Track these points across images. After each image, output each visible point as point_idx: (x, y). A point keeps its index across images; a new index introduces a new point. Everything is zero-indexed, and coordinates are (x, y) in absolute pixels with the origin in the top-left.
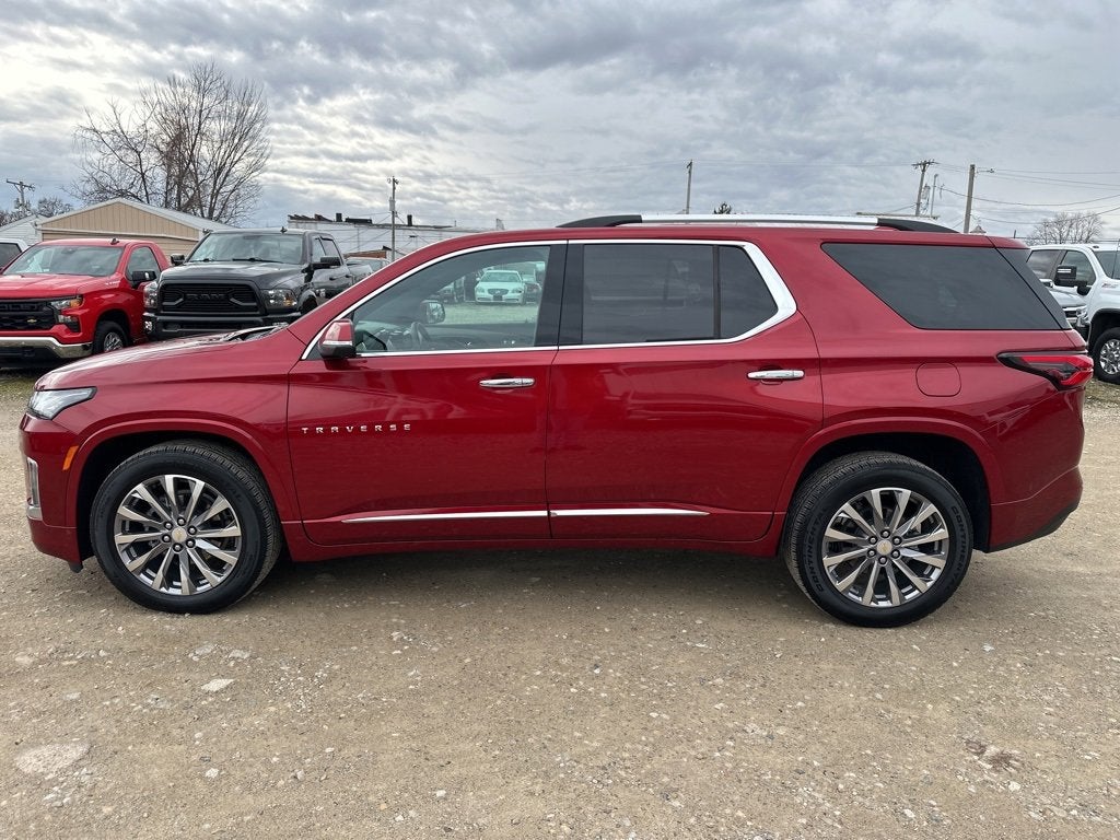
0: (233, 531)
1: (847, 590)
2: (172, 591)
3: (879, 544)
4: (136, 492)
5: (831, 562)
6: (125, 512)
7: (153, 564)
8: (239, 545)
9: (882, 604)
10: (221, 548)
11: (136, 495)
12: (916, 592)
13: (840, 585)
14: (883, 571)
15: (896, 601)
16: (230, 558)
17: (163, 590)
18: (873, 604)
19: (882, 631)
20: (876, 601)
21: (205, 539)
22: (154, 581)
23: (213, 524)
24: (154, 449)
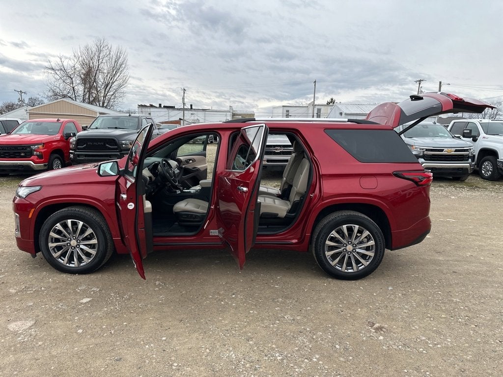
0: (94, 241)
1: (336, 265)
2: (71, 265)
3: (347, 247)
4: (57, 226)
5: (328, 254)
6: (52, 234)
7: (63, 255)
8: (97, 246)
9: (350, 271)
10: (90, 248)
11: (57, 228)
12: (363, 266)
13: (333, 263)
14: (349, 258)
15: (355, 270)
16: (93, 252)
17: (68, 265)
18: (346, 271)
19: (350, 282)
20: (348, 269)
21: (83, 245)
22: (64, 261)
23: (86, 239)
24: (64, 210)
